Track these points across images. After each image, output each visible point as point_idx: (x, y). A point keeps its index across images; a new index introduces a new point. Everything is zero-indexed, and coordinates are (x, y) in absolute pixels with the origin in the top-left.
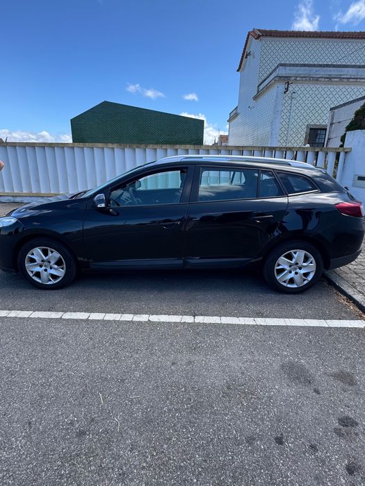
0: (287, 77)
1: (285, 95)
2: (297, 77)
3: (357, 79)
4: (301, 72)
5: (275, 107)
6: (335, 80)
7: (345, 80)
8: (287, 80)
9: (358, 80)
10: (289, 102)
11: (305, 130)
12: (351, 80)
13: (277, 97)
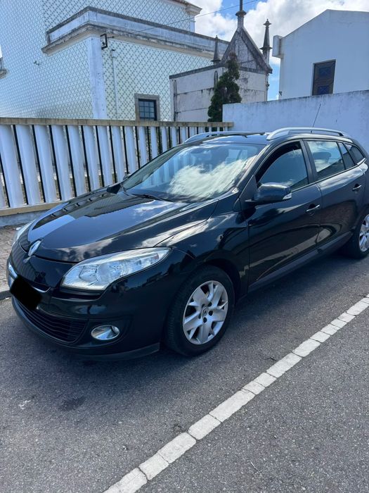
0: (102, 27)
1: (103, 53)
2: (113, 30)
3: (172, 43)
4: (115, 24)
5: (95, 66)
6: (153, 41)
7: (163, 43)
8: (103, 32)
9: (174, 45)
10: (110, 62)
11: (133, 100)
12: (167, 43)
13: (94, 53)
